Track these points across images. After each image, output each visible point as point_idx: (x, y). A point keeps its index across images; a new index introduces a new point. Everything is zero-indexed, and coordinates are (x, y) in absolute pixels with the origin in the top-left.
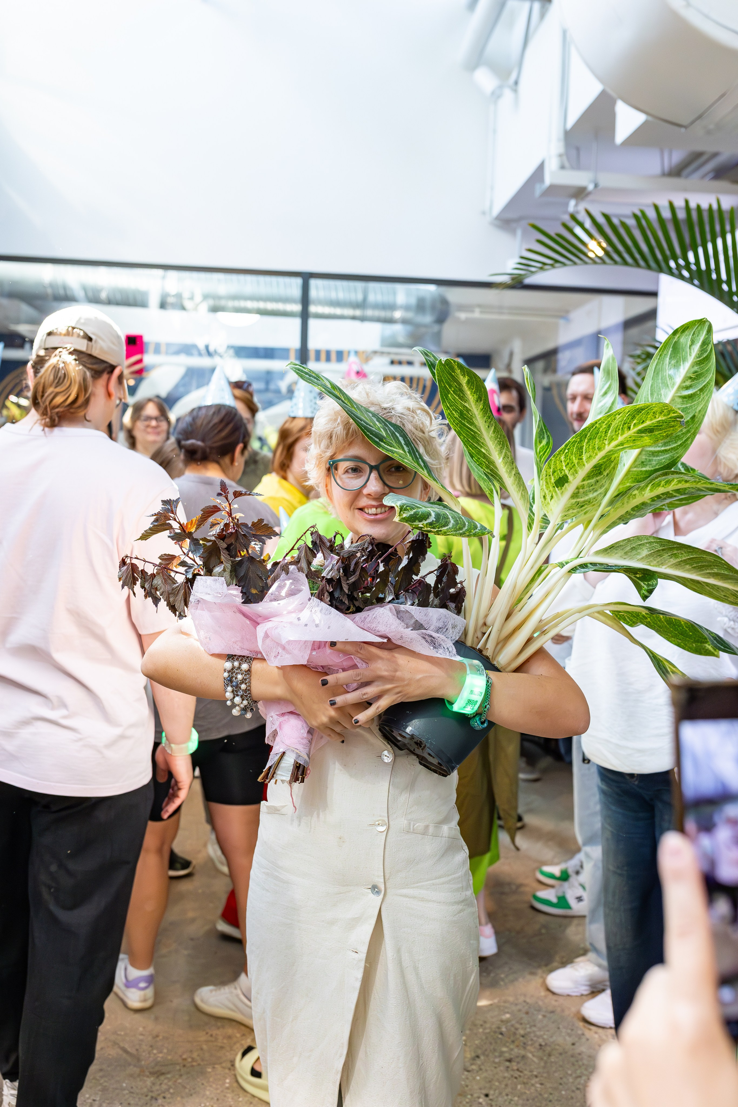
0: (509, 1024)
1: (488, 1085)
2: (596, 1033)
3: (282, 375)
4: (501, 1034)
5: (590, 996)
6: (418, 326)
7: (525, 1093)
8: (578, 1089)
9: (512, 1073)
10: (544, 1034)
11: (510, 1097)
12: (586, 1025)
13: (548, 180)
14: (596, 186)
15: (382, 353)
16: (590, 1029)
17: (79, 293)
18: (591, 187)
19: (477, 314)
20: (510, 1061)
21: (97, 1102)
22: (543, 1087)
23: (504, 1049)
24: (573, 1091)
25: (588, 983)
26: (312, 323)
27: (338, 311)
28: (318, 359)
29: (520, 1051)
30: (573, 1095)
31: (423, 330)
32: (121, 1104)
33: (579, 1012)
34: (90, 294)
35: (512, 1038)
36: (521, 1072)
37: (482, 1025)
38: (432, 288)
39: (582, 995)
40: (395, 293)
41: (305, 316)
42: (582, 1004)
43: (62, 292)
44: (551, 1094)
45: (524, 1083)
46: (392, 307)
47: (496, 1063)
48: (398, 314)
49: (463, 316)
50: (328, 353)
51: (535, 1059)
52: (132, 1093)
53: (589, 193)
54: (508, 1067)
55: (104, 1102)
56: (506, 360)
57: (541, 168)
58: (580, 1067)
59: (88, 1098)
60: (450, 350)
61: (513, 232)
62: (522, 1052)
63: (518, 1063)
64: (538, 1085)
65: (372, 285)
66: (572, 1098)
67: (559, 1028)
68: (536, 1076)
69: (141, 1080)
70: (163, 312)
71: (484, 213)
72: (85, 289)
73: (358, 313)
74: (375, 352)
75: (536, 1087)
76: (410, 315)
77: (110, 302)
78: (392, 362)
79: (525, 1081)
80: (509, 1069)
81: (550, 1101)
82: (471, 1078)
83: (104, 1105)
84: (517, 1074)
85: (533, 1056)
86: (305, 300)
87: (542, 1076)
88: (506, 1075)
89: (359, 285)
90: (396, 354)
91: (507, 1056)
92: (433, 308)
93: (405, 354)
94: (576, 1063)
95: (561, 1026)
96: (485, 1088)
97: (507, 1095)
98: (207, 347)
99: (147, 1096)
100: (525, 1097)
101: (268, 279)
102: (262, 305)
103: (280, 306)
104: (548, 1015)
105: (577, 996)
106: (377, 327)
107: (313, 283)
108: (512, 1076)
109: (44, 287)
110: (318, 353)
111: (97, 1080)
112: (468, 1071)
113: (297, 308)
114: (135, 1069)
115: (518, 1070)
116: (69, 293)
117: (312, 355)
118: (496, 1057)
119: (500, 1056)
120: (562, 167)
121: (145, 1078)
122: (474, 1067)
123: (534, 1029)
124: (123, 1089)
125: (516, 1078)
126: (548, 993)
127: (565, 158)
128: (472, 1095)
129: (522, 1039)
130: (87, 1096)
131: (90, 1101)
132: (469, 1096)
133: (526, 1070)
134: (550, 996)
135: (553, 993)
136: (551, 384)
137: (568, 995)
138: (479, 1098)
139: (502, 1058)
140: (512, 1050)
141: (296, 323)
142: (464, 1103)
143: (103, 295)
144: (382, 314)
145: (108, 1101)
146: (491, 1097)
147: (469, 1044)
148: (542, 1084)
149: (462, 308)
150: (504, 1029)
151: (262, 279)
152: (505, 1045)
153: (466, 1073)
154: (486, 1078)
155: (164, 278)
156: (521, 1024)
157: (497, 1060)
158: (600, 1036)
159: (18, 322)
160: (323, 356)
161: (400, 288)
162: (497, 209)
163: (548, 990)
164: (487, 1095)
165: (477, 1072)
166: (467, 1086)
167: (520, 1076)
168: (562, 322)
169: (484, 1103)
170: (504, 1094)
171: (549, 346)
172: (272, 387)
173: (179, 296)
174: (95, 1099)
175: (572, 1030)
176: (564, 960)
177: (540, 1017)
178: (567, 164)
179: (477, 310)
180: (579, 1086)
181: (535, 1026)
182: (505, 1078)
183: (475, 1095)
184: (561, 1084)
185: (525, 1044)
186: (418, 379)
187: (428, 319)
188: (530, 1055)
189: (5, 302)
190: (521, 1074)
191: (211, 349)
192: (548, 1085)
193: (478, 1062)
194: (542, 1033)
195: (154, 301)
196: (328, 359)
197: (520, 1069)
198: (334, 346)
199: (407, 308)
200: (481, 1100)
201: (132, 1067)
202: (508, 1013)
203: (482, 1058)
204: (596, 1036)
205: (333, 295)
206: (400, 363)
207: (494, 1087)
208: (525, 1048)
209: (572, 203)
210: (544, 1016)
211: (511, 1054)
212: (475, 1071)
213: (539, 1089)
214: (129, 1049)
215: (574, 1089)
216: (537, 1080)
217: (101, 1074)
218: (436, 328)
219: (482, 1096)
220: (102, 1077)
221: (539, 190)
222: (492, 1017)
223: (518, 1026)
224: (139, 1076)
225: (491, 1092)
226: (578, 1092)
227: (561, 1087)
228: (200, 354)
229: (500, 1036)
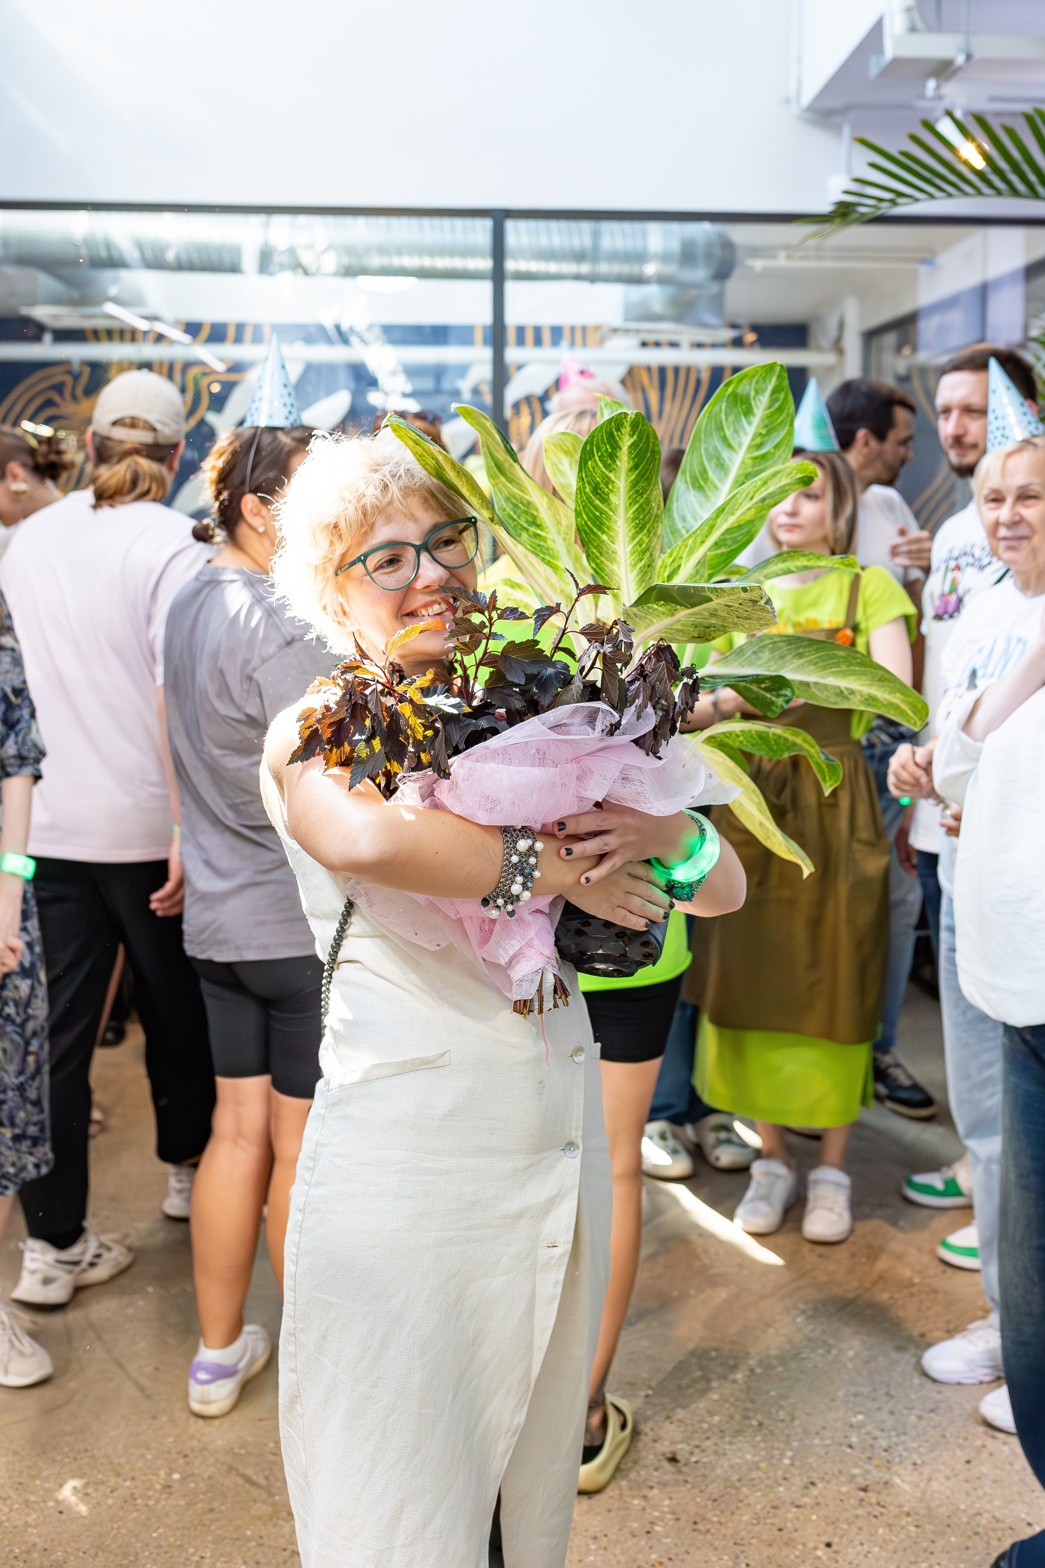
0: (863, 1431)
1: (830, 1529)
2: (1005, 1443)
3: (463, 370)
4: (850, 1446)
5: (994, 1385)
6: (683, 286)
7: (891, 1541)
8: (976, 1534)
9: (869, 1509)
10: (920, 1446)
11: (865, 1547)
12: (990, 1432)
13: (890, 51)
14: (969, 57)
15: (627, 331)
16: (994, 1437)
17: (131, 253)
18: (960, 60)
19: (781, 261)
20: (865, 1490)
21: (207, 1561)
22: (919, 1530)
23: (856, 1471)
24: (970, 1538)
25: (989, 1364)
26: (511, 288)
27: (553, 267)
28: (521, 341)
29: (881, 1475)
30: (970, 1544)
31: (693, 292)
32: (245, 1563)
33: (976, 1410)
34: (149, 255)
35: (868, 1454)
36: (883, 1507)
37: (817, 1433)
38: (706, 228)
39: (981, 1383)
40: (644, 235)
41: (498, 277)
42: (981, 1398)
43: (103, 253)
44: (933, 1542)
45: (889, 1525)
46: (641, 257)
47: (843, 1494)
48: (650, 269)
49: (758, 264)
50: (538, 330)
51: (906, 1487)
52: (262, 1545)
53: (959, 69)
54: (862, 1500)
55: (218, 1560)
56: (833, 333)
57: (877, 29)
58: (979, 1498)
59: (193, 1554)
60: (741, 321)
61: (837, 130)
62: (887, 1477)
63: (879, 1493)
64: (912, 1529)
65: (606, 226)
66: (967, 1548)
67: (944, 1436)
68: (908, 1514)
69: (275, 1526)
70: (265, 279)
71: (787, 101)
72: (140, 246)
73: (585, 268)
74: (615, 330)
75: (910, 1531)
76: (671, 269)
77: (180, 267)
78: (644, 344)
79: (891, 1521)
80: (864, 1503)
81: (932, 1553)
82: (802, 1518)
83: (218, 1564)
84: (877, 1510)
85: (903, 1481)
86: (498, 251)
87: (918, 1514)
88: (860, 1512)
89: (586, 226)
90: (650, 331)
91: (861, 1482)
92: (709, 256)
93: (666, 330)
94: (972, 1492)
95: (948, 1435)
96: (825, 1532)
97: (862, 1544)
98: (338, 328)
99: (285, 1550)
100: (891, 1547)
101: (437, 221)
102: (427, 262)
103: (457, 263)
104: (925, 1415)
105: (973, 1384)
106: (617, 291)
107: (510, 225)
108: (869, 1514)
109: (77, 246)
110: (521, 331)
111: (204, 1525)
112: (798, 1507)
113: (486, 264)
114: (264, 1507)
115: (878, 1504)
116: (115, 254)
117: (511, 335)
118: (843, 1484)
119: (850, 1482)
120: (913, 29)
121: (281, 1522)
122: (806, 1500)
123: (903, 1438)
124: (248, 1540)
125: (876, 1517)
126: (924, 1379)
127: (915, 14)
128: (804, 1544)
129: (884, 1454)
130: (191, 1550)
131: (196, 1558)
132: (800, 1547)
133: (891, 1504)
134: (929, 1385)
135: (934, 1381)
136: (910, 369)
137: (959, 1384)
138: (816, 1548)
139: (853, 1485)
140: (867, 1472)
141: (486, 288)
142: (792, 1557)
143: (170, 256)
144: (626, 269)
145: (223, 1559)
146: (834, 1547)
147: (797, 1463)
148: (917, 1526)
149: (756, 252)
150: (854, 1440)
151: (427, 222)
152: (856, 1465)
153: (795, 1510)
154: (827, 1517)
155: (267, 225)
156: (882, 1430)
157: (844, 1489)
158: (1011, 1449)
159: (33, 303)
160: (529, 336)
161: (654, 229)
162: (809, 93)
163: (925, 1374)
164: (829, 1545)
165: (812, 1508)
166: (796, 1530)
167: (882, 1514)
168: (923, 269)
169: (824, 1558)
170: (856, 1542)
171: (903, 309)
172: (446, 385)
173: (292, 251)
174: (203, 1555)
175: (966, 1439)
176: (952, 1326)
177: (913, 1419)
178: (919, 24)
179: (782, 254)
180: (977, 1529)
181: (904, 1433)
182: (857, 1517)
183: (811, 1545)
184: (949, 1526)
185: (889, 1462)
186: (688, 370)
187: (700, 274)
188: (897, 1480)
189: (10, 271)
190: (883, 1510)
191: (345, 327)
192: (929, 1527)
193: (814, 1491)
194: (915, 1445)
195: (250, 261)
196: (538, 342)
197: (882, 1503)
198: (546, 319)
199: (665, 258)
200: (819, 1553)
201: (259, 1505)
202: (860, 1413)
203: (820, 1485)
204: (1006, 1449)
205: (544, 241)
206: (657, 344)
207: (839, 1532)
208: (889, 1469)
209: (931, 84)
210: (920, 1418)
211: (866, 1479)
212: (808, 1507)
213: (913, 1535)
214: (254, 1478)
215: (971, 1533)
216: (910, 1519)
217: (211, 1516)
218: (714, 288)
219: (822, 1546)
220: (212, 1521)
221: (874, 68)
222: (835, 1421)
223: (877, 1433)
224: (271, 1519)
225: (836, 1540)
226: (976, 1538)
227: (948, 1530)
228: (329, 341)
229: (849, 1450)
